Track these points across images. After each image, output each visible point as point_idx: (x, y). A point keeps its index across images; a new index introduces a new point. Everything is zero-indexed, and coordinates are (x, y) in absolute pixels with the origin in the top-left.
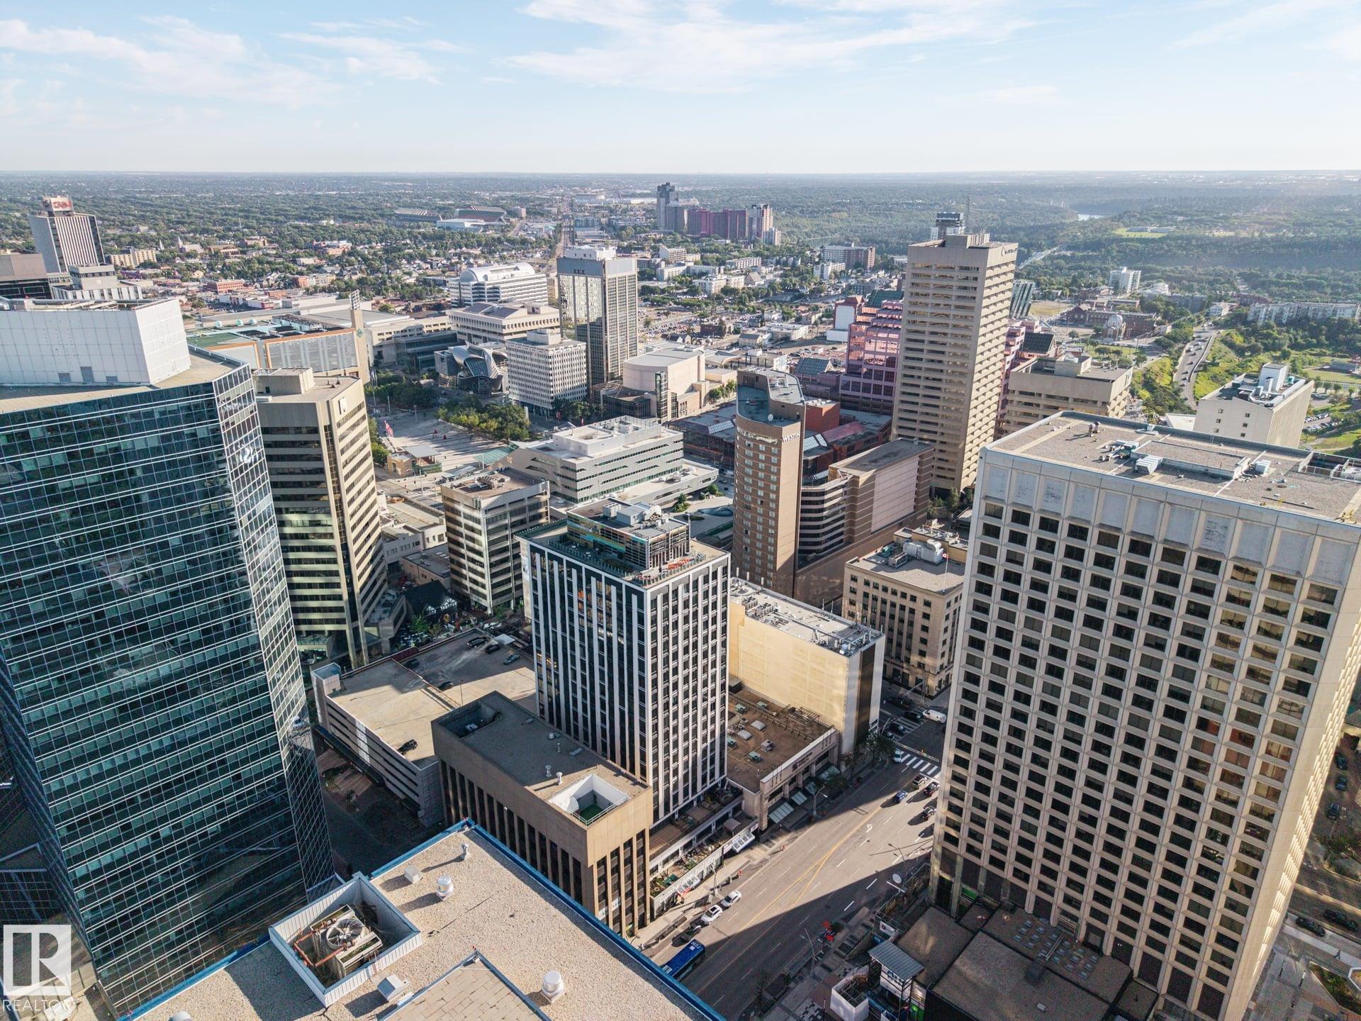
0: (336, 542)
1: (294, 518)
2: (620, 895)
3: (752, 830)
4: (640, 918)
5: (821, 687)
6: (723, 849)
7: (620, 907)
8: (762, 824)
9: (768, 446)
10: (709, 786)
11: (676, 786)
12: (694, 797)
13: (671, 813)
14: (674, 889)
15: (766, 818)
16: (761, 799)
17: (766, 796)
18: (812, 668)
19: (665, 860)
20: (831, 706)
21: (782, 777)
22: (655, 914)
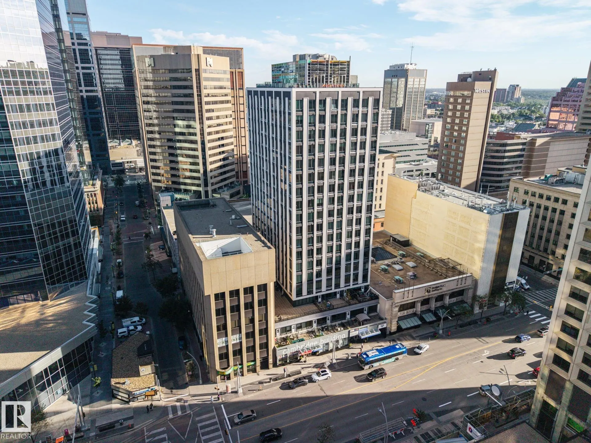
0: (198, 138)
2: (240, 332)
3: (380, 327)
4: (263, 360)
5: (466, 242)
6: (349, 332)
7: (241, 343)
8: (391, 326)
9: (464, 97)
10: (351, 287)
11: (319, 274)
12: (337, 290)
13: (314, 294)
14: (297, 347)
15: (396, 323)
16: (392, 305)
17: (397, 305)
18: (460, 227)
19: (299, 325)
20: (472, 257)
21: (414, 295)
22: (278, 362)
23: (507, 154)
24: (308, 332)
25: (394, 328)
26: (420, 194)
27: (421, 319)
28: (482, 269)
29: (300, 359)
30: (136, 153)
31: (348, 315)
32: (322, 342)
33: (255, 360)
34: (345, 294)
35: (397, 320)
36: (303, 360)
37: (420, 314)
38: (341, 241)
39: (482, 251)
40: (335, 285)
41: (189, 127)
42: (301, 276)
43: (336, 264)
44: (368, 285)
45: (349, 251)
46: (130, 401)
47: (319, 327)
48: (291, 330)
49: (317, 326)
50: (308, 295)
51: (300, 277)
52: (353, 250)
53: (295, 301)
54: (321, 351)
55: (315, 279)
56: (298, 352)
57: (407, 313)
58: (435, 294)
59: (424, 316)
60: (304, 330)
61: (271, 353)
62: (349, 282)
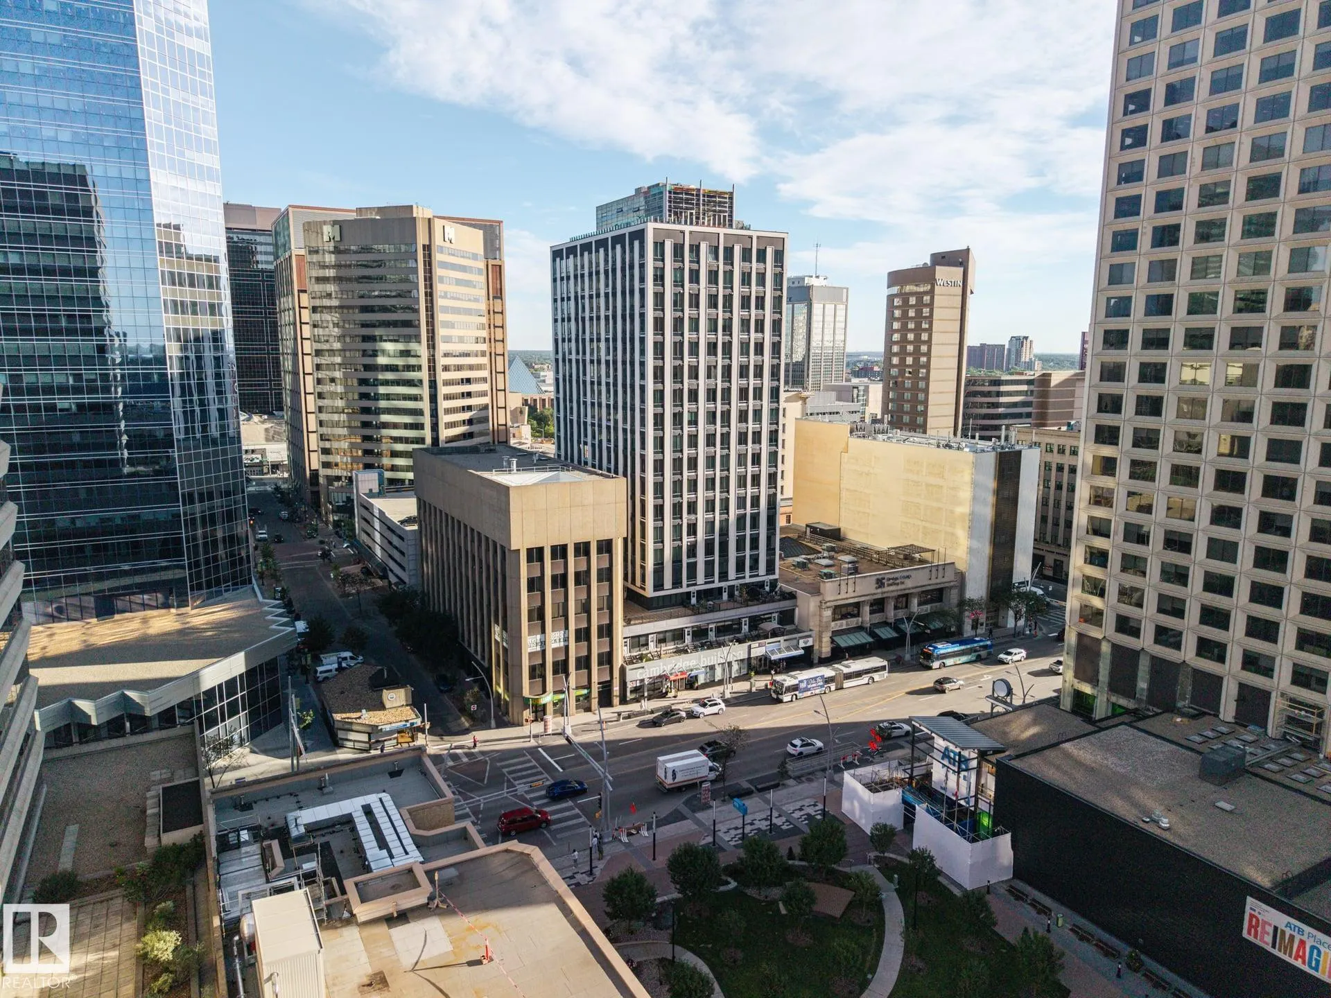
0: (424, 375)
1: (389, 347)
2: (567, 627)
3: (802, 644)
4: (603, 687)
5: (939, 509)
6: (750, 648)
7: (567, 648)
8: (821, 647)
9: (919, 296)
10: (748, 580)
11: (692, 550)
12: (723, 584)
13: (684, 589)
14: (661, 668)
15: (829, 639)
16: (820, 607)
17: (828, 604)
18: (928, 485)
19: (661, 636)
20: (953, 534)
21: (857, 589)
22: (628, 694)
23: (1003, 400)
24: (678, 650)
25: (826, 650)
26: (855, 442)
27: (872, 634)
28: (971, 551)
30: (262, 435)
31: (745, 624)
32: (704, 661)
33: (589, 687)
34: (736, 593)
35: (830, 635)
36: (672, 693)
37: (870, 628)
38: (728, 492)
39: (967, 519)
40: (720, 573)
41: (406, 353)
42: (662, 550)
43: (720, 535)
44: (775, 580)
45: (742, 511)
46: (370, 749)
47: (698, 643)
48: (647, 644)
49: (693, 641)
50: (673, 588)
51: (659, 553)
52: (749, 510)
53: (652, 598)
54: (701, 680)
55: (685, 560)
56: (664, 677)
57: (847, 624)
58: (893, 591)
59: (877, 631)
60: (671, 646)
61: (616, 674)
62: (743, 570)
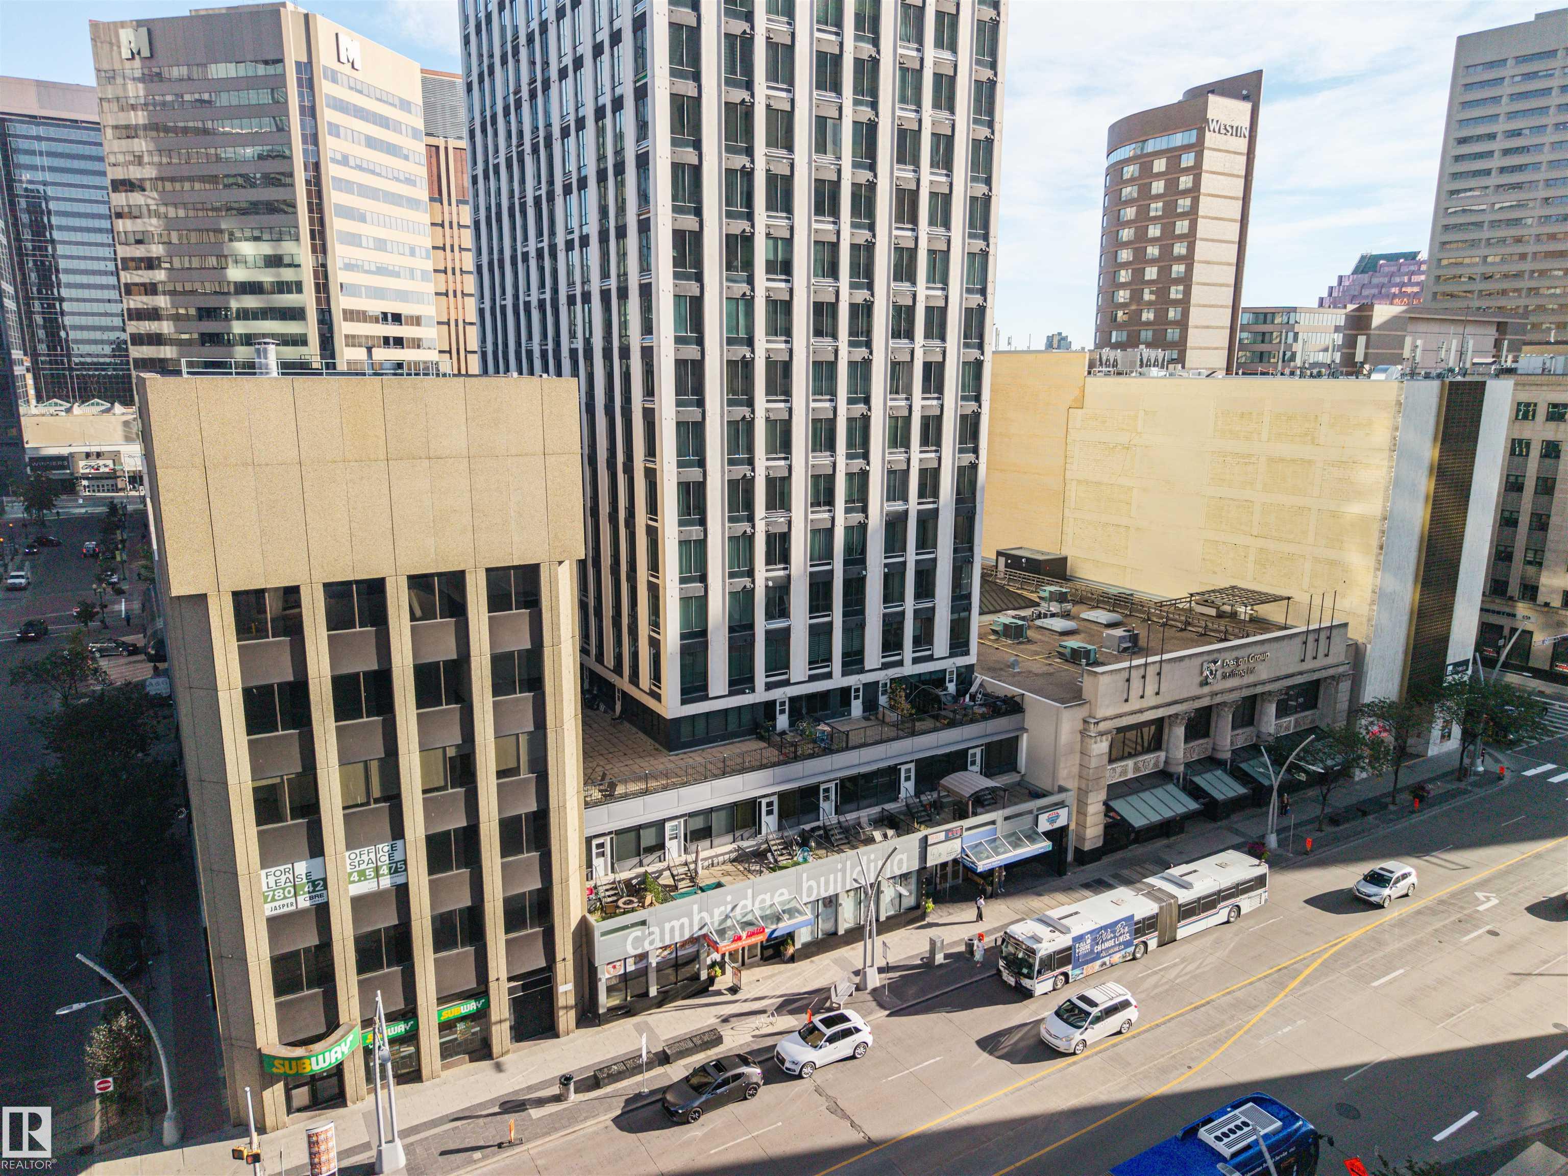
0: (308, 299)
1: (247, 248)
2: (398, 832)
3: (1044, 825)
4: (524, 987)
5: (1302, 510)
6: (924, 841)
7: (402, 892)
8: (1082, 825)
9: (1173, 155)
10: (909, 669)
11: (779, 600)
12: (853, 681)
13: (760, 695)
14: (696, 919)
15: (1101, 807)
16: (1083, 733)
17: (1103, 726)
19: (698, 823)
20: (1338, 563)
21: (1163, 688)
22: (602, 996)
24: (741, 858)
25: (1094, 832)
26: (1098, 385)
27: (1193, 790)
28: (1380, 596)
29: (711, 980)
30: (119, 432)
31: (908, 779)
32: (810, 888)
33: (481, 992)
34: (883, 700)
35: (1103, 796)
36: (723, 981)
37: (1185, 775)
38: (865, 456)
40: (845, 655)
41: (275, 261)
42: (703, 601)
43: (846, 563)
44: (970, 668)
45: (898, 506)
47: (791, 833)
48: (661, 846)
49: (781, 828)
50: (731, 693)
51: (695, 608)
52: (913, 504)
53: (677, 721)
54: (804, 937)
55: (761, 625)
56: (701, 941)
57: (1136, 769)
58: (1231, 690)
59: (1201, 782)
60: (724, 847)
61: (565, 948)
62: (899, 646)
